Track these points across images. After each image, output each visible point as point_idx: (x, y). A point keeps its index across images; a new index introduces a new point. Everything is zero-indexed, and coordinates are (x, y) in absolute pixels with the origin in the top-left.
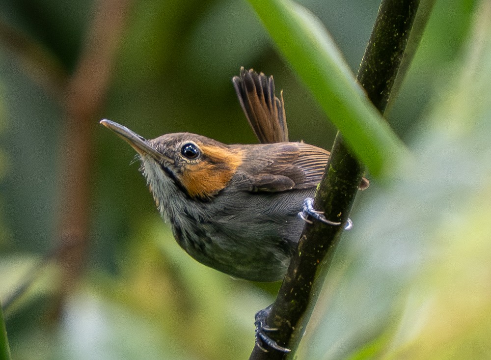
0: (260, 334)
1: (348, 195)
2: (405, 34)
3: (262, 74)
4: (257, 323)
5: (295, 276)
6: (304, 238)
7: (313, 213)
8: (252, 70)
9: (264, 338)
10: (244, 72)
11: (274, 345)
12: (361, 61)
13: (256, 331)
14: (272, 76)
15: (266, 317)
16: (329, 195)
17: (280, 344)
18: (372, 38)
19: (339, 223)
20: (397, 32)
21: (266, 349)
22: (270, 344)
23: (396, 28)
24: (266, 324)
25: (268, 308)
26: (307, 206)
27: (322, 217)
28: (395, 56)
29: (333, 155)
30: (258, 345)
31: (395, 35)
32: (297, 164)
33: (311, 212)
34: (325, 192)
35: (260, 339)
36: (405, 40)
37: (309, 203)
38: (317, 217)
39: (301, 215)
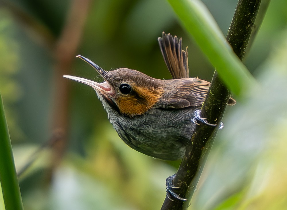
0: (169, 190)
1: (221, 109)
2: (254, 13)
3: (176, 36)
4: (168, 184)
5: (189, 157)
6: (195, 134)
7: (201, 119)
8: (169, 34)
9: (172, 193)
10: (164, 35)
11: (177, 197)
12: (229, 29)
13: (167, 189)
14: (181, 38)
15: (172, 180)
16: (210, 108)
17: (181, 196)
18: (235, 16)
19: (216, 125)
20: (250, 12)
21: (172, 199)
22: (175, 196)
23: (249, 10)
24: (173, 185)
25: (174, 176)
26: (197, 115)
27: (205, 121)
28: (249, 26)
29: (212, 85)
30: (168, 197)
31: (248, 14)
32: (192, 91)
33: (199, 119)
34: (207, 107)
35: (169, 193)
36: (254, 17)
37: (198, 113)
38: (203, 121)
39: (193, 120)
